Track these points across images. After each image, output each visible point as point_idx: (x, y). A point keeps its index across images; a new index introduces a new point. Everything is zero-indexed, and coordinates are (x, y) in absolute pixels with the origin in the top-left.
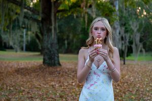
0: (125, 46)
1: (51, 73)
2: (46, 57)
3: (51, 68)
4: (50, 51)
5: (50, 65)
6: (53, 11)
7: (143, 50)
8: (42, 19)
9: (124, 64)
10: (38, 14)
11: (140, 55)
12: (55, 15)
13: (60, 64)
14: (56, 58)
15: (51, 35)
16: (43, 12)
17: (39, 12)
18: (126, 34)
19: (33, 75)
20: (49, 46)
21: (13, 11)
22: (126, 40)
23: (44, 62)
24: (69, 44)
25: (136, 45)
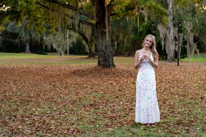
0: (179, 47)
1: (106, 74)
2: (101, 60)
3: (106, 69)
4: (105, 53)
5: (105, 66)
6: (107, 15)
7: (198, 51)
8: (97, 23)
9: (178, 65)
10: (93, 19)
11: (194, 56)
12: (109, 18)
13: (114, 66)
14: (111, 60)
15: (106, 38)
16: (97, 16)
17: (93, 16)
18: (180, 34)
19: (90, 76)
20: (104, 48)
21: (68, 16)
22: (179, 40)
23: (99, 64)
24: (118, 45)
25: (190, 46)
